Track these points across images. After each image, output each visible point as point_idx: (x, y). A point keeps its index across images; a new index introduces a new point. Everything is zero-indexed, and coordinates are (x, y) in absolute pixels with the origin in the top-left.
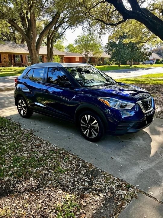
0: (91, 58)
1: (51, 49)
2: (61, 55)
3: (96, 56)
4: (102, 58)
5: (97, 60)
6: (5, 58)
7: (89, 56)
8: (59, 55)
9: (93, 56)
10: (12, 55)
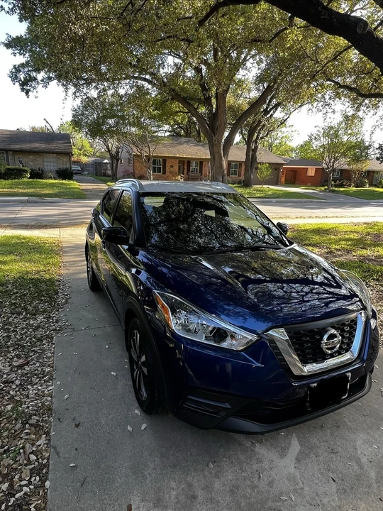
0: (342, 171)
1: (255, 150)
2: (273, 164)
3: (354, 167)
4: (369, 172)
5: (355, 177)
6: (172, 167)
7: (335, 166)
8: (269, 164)
9: (346, 167)
10: (186, 162)
